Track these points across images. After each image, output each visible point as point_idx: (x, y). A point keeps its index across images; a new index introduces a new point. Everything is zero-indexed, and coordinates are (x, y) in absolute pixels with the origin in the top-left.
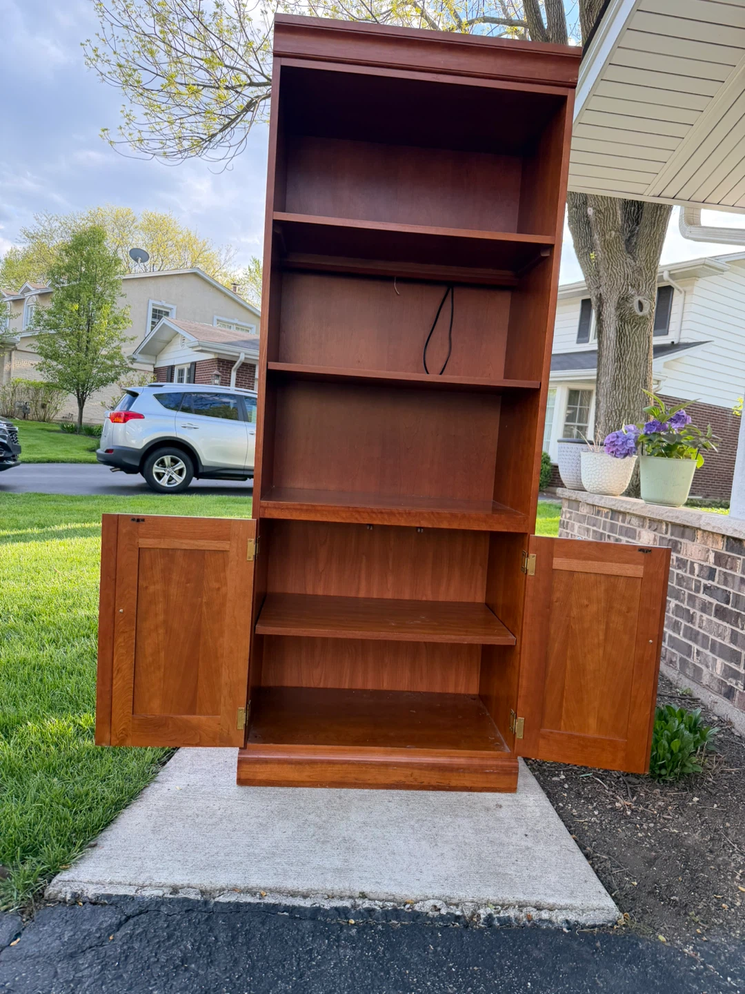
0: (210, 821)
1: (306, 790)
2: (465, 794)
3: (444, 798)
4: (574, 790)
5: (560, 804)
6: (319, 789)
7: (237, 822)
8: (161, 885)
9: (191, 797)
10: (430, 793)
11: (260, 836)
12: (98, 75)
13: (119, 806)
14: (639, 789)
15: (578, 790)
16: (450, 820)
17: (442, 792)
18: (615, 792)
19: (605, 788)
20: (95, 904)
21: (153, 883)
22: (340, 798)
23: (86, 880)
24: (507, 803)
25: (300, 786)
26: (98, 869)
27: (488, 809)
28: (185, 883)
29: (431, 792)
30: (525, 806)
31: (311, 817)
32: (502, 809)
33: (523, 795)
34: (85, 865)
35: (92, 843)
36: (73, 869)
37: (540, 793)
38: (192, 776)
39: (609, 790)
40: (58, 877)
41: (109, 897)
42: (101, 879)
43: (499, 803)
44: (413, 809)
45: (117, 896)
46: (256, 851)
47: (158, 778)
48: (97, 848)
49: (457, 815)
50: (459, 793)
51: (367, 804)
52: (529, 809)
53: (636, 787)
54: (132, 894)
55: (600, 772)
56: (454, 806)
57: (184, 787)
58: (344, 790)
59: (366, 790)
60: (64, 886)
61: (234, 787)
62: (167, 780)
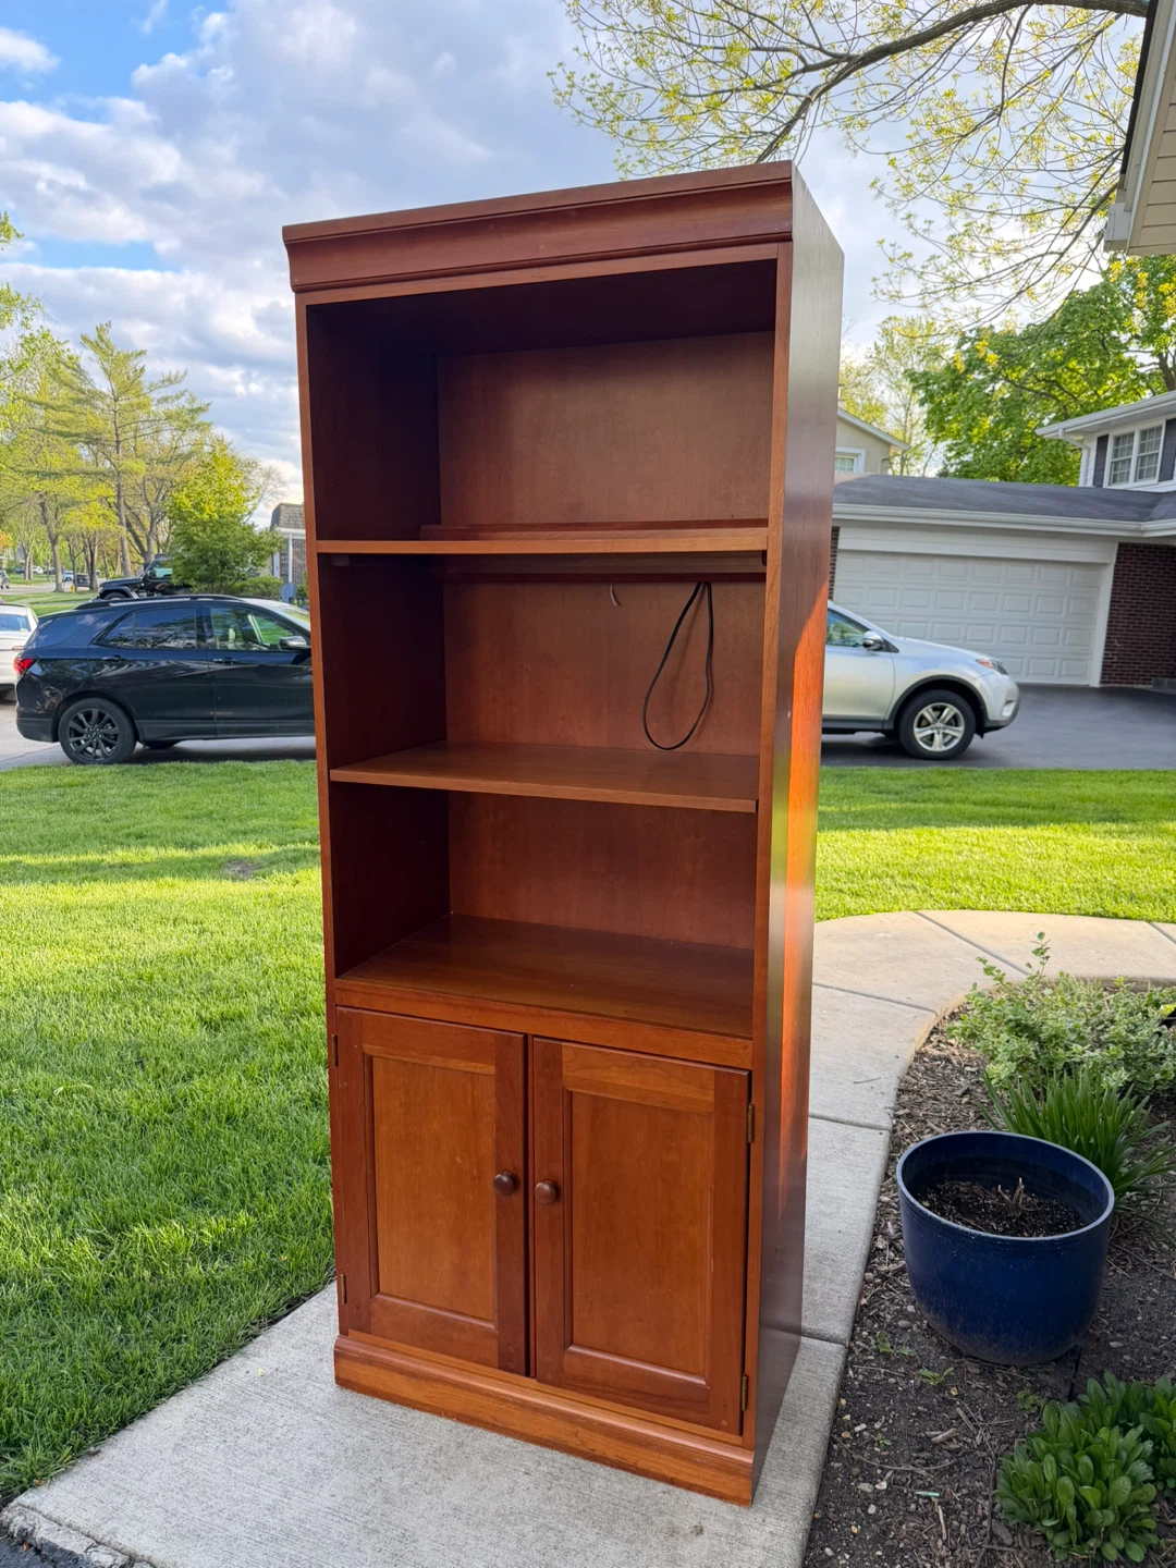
0: (258, 1446)
1: (425, 1416)
2: (661, 1486)
3: (618, 1487)
4: (880, 1523)
5: (828, 1551)
6: (441, 1420)
7: (287, 1457)
8: (120, 1547)
9: (264, 1393)
10: (603, 1470)
11: (298, 1493)
12: (573, 116)
13: (167, 1390)
14: (1005, 1557)
15: (890, 1524)
16: (592, 1538)
17: (623, 1474)
18: (953, 1550)
19: (941, 1536)
20: (38, 1552)
21: (113, 1542)
22: (460, 1445)
23: (46, 1512)
24: (719, 1528)
25: (419, 1409)
26: (70, 1497)
27: (673, 1532)
28: (147, 1553)
29: (608, 1468)
30: (743, 1543)
31: (391, 1474)
32: (701, 1537)
33: (759, 1517)
34: (63, 1484)
35: (92, 1449)
36: (43, 1489)
37: (795, 1519)
38: (294, 1353)
39: (945, 1543)
40: (22, 1499)
41: (54, 1549)
42: (62, 1515)
43: (705, 1524)
44: (550, 1500)
45: (62, 1550)
46: (271, 1521)
47: (250, 1348)
48: (94, 1459)
49: (610, 1532)
50: (651, 1482)
51: (490, 1469)
52: (747, 1551)
53: (1002, 1552)
54: (79, 1551)
55: (956, 1496)
56: (622, 1510)
57: (269, 1371)
58: (478, 1430)
59: (509, 1440)
60: (20, 1514)
61: (331, 1387)
62: (257, 1355)
